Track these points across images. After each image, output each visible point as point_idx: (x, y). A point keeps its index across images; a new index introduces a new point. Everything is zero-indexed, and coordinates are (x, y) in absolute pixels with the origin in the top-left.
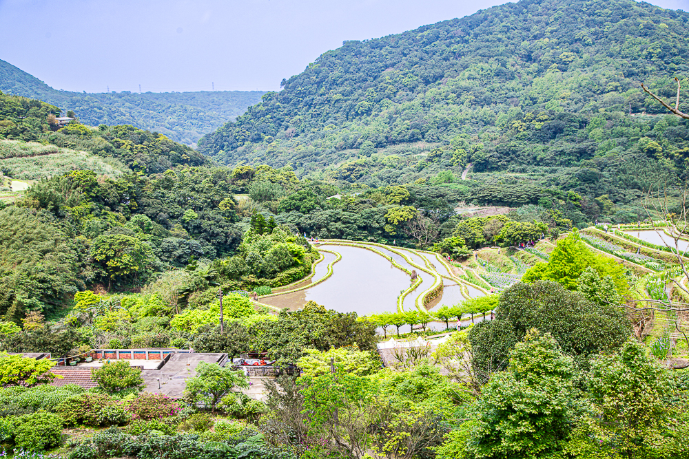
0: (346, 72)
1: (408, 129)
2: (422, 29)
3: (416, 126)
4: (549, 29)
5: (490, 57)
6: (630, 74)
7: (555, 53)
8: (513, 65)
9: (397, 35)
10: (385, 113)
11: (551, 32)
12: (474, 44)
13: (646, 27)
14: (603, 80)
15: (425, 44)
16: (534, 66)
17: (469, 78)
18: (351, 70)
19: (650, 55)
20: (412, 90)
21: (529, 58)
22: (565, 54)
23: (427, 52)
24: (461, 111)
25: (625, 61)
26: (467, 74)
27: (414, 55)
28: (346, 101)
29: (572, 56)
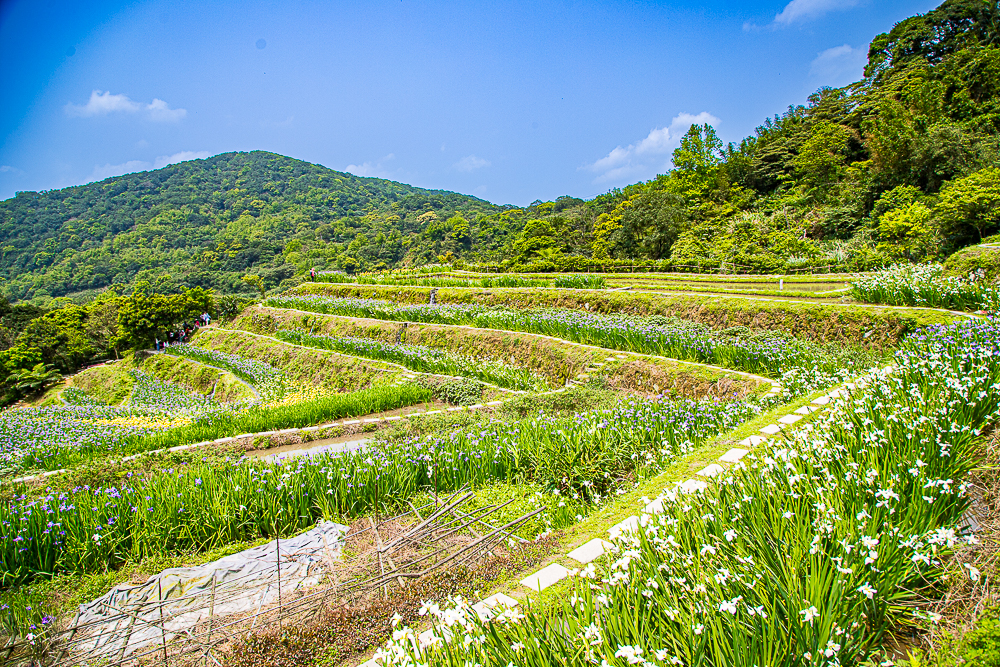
0: (20, 223)
1: (91, 274)
2: (109, 181)
3: (101, 271)
4: (239, 181)
5: (182, 204)
6: (317, 218)
7: (246, 201)
8: (206, 211)
9: (81, 187)
10: (67, 261)
11: (241, 184)
12: (164, 194)
13: (323, 179)
14: (293, 222)
15: (112, 195)
16: (227, 213)
17: (160, 223)
18: (26, 220)
19: (330, 203)
20: (101, 239)
21: (221, 206)
22: (254, 201)
23: (115, 202)
24: (153, 253)
25: (310, 208)
26: (158, 220)
27: (101, 205)
28: (20, 252)
29: (263, 203)
